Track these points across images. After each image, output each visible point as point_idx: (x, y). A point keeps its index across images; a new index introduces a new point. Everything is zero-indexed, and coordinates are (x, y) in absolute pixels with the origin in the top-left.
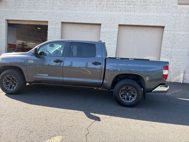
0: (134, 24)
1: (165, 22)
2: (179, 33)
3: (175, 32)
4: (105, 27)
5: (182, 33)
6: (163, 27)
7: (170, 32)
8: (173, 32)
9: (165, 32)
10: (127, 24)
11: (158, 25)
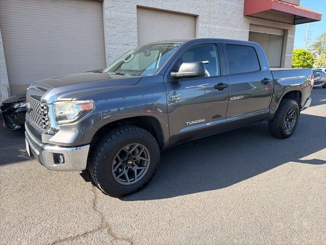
0: (161, 8)
1: (198, 9)
2: (214, 26)
3: (210, 26)
4: (112, 9)
5: (217, 27)
6: (195, 17)
7: (204, 25)
8: (207, 25)
9: (200, 24)
10: (150, 6)
11: (191, 13)
